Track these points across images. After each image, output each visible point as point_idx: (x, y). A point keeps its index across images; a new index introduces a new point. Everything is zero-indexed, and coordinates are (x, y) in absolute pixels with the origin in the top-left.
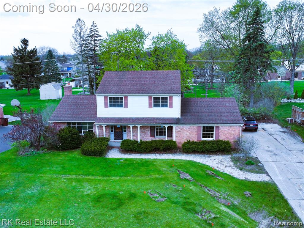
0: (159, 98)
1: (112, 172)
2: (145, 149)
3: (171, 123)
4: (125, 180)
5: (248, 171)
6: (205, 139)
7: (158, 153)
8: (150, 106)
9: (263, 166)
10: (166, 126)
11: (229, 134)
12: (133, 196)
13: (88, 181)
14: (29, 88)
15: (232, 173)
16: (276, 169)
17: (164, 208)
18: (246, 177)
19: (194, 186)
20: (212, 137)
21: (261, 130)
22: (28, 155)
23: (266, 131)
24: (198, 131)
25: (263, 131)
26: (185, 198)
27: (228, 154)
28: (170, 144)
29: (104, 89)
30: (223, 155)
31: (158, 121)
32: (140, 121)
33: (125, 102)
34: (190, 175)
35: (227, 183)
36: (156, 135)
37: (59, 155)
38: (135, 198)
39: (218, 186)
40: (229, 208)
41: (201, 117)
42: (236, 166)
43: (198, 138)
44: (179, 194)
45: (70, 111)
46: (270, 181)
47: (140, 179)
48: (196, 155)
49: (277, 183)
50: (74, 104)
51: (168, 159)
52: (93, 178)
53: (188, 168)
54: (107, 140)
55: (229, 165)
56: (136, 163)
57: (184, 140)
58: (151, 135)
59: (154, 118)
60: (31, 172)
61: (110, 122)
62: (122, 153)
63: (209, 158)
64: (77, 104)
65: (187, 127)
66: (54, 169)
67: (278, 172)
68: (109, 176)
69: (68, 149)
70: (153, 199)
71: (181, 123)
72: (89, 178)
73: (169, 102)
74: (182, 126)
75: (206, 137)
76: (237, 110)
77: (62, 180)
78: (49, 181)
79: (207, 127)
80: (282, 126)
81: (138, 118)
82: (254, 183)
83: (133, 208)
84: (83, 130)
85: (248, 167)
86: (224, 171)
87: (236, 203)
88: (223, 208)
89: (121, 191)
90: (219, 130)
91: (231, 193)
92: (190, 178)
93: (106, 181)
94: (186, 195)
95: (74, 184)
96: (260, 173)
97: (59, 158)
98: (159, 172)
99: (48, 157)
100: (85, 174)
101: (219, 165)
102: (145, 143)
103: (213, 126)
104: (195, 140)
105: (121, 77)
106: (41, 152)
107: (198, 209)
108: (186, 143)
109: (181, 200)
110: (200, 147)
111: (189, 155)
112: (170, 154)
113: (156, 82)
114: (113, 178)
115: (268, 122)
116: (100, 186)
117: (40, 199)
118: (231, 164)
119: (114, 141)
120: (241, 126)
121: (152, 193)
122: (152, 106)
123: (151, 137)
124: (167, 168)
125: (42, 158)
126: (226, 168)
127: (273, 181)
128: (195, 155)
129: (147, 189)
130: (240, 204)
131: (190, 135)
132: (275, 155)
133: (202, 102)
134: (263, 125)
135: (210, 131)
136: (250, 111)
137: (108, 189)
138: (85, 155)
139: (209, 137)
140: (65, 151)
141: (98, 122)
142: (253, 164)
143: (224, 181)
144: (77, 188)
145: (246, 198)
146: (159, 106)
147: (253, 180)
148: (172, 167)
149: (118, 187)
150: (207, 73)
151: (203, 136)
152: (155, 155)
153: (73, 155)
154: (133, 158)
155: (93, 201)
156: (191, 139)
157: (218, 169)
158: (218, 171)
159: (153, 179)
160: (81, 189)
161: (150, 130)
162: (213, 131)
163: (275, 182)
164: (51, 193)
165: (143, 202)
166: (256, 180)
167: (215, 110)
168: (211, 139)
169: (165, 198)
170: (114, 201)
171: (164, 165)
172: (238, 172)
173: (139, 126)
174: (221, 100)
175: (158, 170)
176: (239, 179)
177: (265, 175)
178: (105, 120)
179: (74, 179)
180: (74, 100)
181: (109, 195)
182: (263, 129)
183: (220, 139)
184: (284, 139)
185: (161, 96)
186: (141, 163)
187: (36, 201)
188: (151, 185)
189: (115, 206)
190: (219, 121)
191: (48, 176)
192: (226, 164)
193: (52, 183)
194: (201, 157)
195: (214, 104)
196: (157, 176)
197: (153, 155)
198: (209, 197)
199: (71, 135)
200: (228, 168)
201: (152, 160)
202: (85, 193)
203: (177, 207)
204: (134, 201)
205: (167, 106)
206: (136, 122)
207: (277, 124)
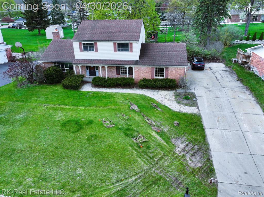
0: (122, 44)
1: (81, 103)
2: (110, 84)
3: (131, 64)
4: (89, 110)
5: (184, 104)
6: (157, 77)
7: (119, 88)
8: (115, 51)
9: (196, 101)
10: (127, 67)
11: (175, 73)
12: (90, 122)
13: (62, 109)
14: (39, 30)
15: (171, 106)
16: (206, 103)
17: (110, 132)
18: (180, 109)
19: (138, 116)
20: (163, 76)
21: (208, 69)
22: (24, 87)
23: (211, 70)
24: (152, 71)
25: (210, 69)
26: (129, 125)
27: (173, 90)
28: (128, 81)
29: (79, 36)
30: (169, 90)
31: (121, 63)
32: (107, 63)
33: (95, 47)
34: (138, 107)
35: (164, 114)
36: (121, 73)
37: (46, 88)
38: (91, 124)
39: (156, 117)
40: (158, 134)
41: (155, 60)
42: (176, 100)
43: (152, 77)
44: (125, 122)
45: (55, 53)
46: (198, 113)
47: (100, 109)
48: (149, 90)
49: (202, 115)
50: (59, 47)
51: (126, 93)
52: (66, 107)
53: (139, 101)
54: (83, 76)
55: (170, 99)
56: (101, 96)
57: (141, 78)
58: (117, 73)
59: (118, 60)
60: (23, 101)
61: (84, 63)
62: (93, 87)
63: (157, 93)
64: (61, 47)
65: (143, 68)
66: (40, 99)
67: (206, 106)
68: (77, 106)
69: (54, 83)
70: (105, 125)
71: (138, 65)
72: (63, 107)
73: (130, 48)
74: (139, 67)
75: (158, 76)
76: (185, 54)
77: (44, 108)
78: (33, 109)
79: (159, 68)
80: (226, 65)
81: (106, 60)
82: (185, 114)
83: (88, 132)
84: (65, 69)
85: (185, 101)
86: (165, 104)
87: (165, 130)
88: (154, 134)
89: (83, 118)
90: (168, 70)
91: (164, 122)
92: (137, 110)
93: (75, 110)
94: (130, 122)
95: (51, 111)
96: (192, 106)
97: (46, 90)
98: (116, 103)
99: (37, 89)
100: (61, 103)
101: (163, 99)
102: (111, 80)
103: (163, 67)
104: (150, 78)
105: (94, 25)
106: (34, 85)
107: (135, 134)
108: (142, 80)
109: (125, 127)
110: (152, 84)
111: (143, 90)
112: (129, 88)
113: (121, 30)
114: (80, 108)
115: (216, 62)
116: (69, 114)
117: (24, 123)
118: (173, 98)
119: (89, 77)
120: (186, 68)
121: (105, 120)
122: (116, 51)
123: (117, 74)
124: (123, 100)
125: (33, 90)
126: (168, 101)
127: (200, 113)
128: (147, 90)
129: (103, 117)
130: (168, 131)
131: (146, 74)
132: (210, 91)
133: (159, 47)
134: (211, 64)
135: (161, 71)
136: (203, 53)
137: (75, 116)
138: (64, 88)
139: (161, 76)
140: (51, 84)
141: (75, 63)
142: (189, 99)
143: (162, 112)
144: (52, 115)
145: (174, 126)
146: (122, 50)
147: (185, 112)
148: (127, 100)
149: (81, 115)
150: (176, 18)
151: (156, 75)
152: (117, 89)
153: (56, 88)
154: (100, 91)
155: (61, 125)
156: (146, 77)
157: (161, 102)
158: (160, 104)
159: (109, 109)
160: (55, 115)
161: (116, 69)
162: (163, 71)
163: (201, 114)
164: (33, 118)
165: (97, 127)
166: (187, 112)
167: (167, 53)
168: (162, 77)
169: (114, 124)
170: (76, 126)
171: (121, 98)
172: (176, 105)
173: (106, 66)
174: (174, 45)
175: (116, 102)
176: (174, 111)
177: (196, 108)
178: (81, 61)
179: (52, 108)
180: (59, 44)
181: (74, 121)
182: (210, 68)
183: (169, 77)
184: (223, 77)
185: (123, 43)
186: (104, 96)
187: (21, 124)
188: (107, 114)
189: (75, 130)
190: (168, 64)
191: (34, 105)
192: (168, 98)
193: (36, 110)
194: (152, 91)
195: (167, 49)
196: (113, 107)
197: (115, 89)
198: (146, 125)
199: (55, 72)
200: (169, 102)
201: (113, 94)
202: (57, 119)
203: (120, 132)
204: (90, 127)
205: (128, 51)
206: (104, 64)
207: (223, 63)
